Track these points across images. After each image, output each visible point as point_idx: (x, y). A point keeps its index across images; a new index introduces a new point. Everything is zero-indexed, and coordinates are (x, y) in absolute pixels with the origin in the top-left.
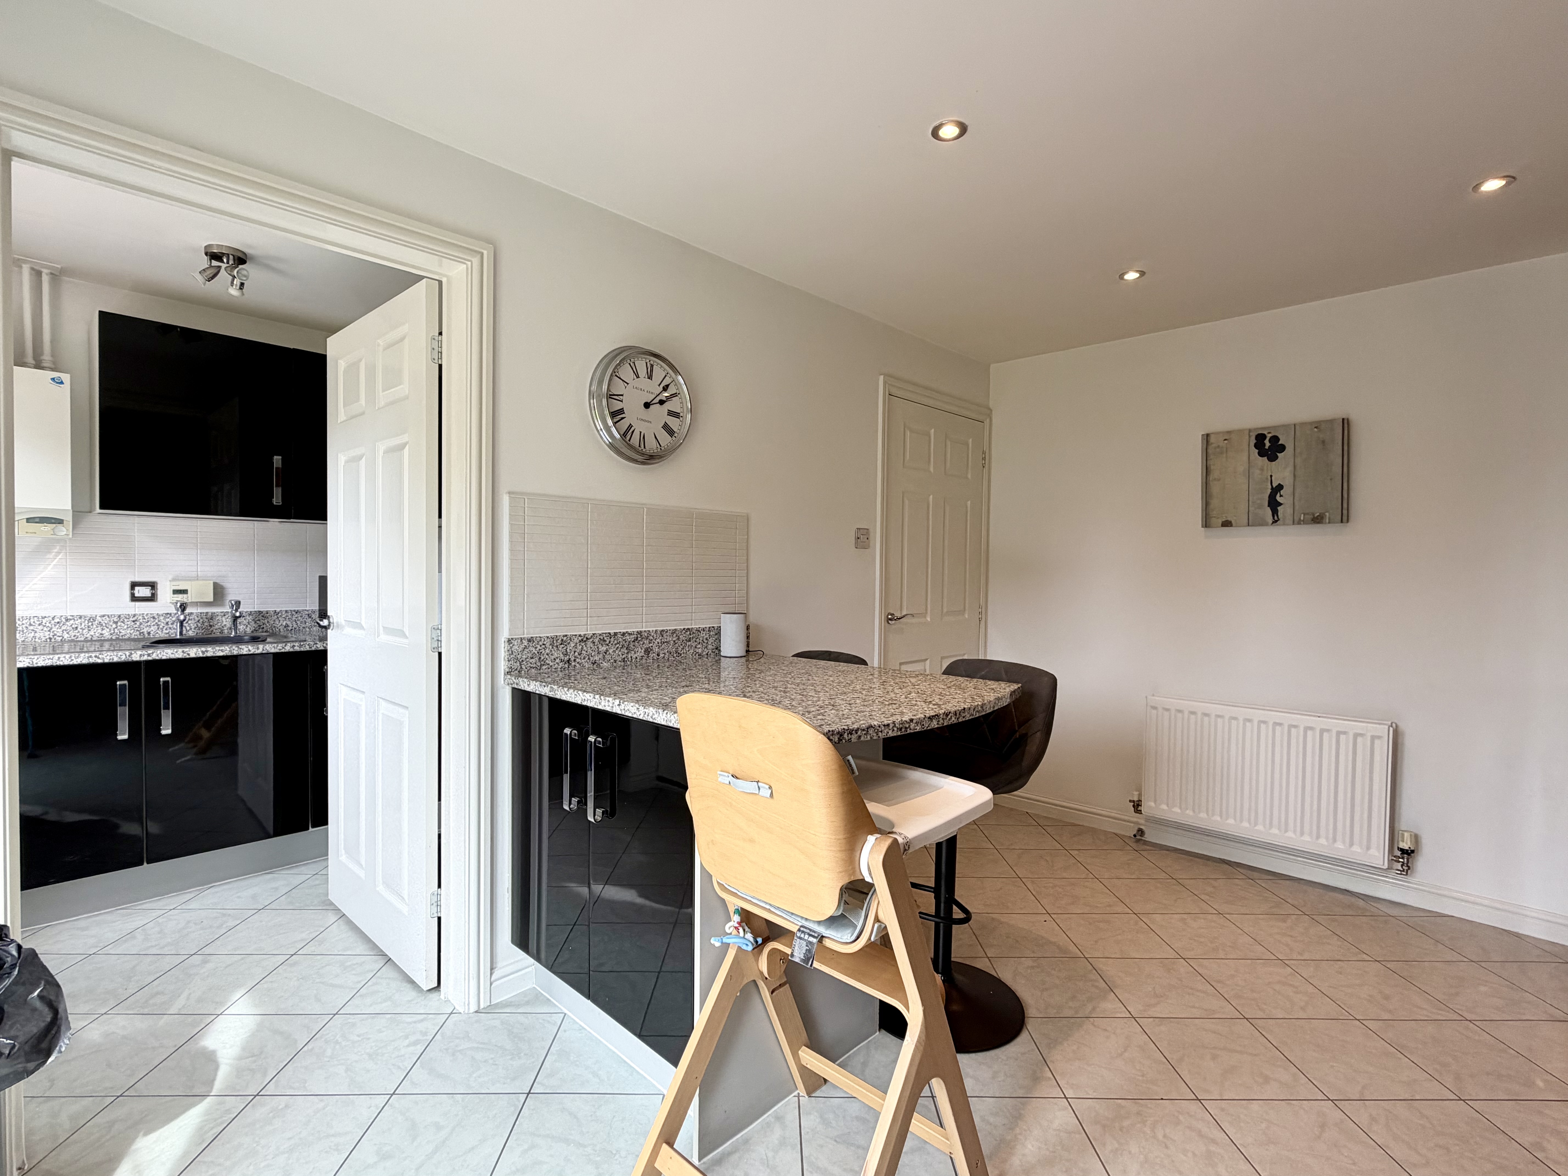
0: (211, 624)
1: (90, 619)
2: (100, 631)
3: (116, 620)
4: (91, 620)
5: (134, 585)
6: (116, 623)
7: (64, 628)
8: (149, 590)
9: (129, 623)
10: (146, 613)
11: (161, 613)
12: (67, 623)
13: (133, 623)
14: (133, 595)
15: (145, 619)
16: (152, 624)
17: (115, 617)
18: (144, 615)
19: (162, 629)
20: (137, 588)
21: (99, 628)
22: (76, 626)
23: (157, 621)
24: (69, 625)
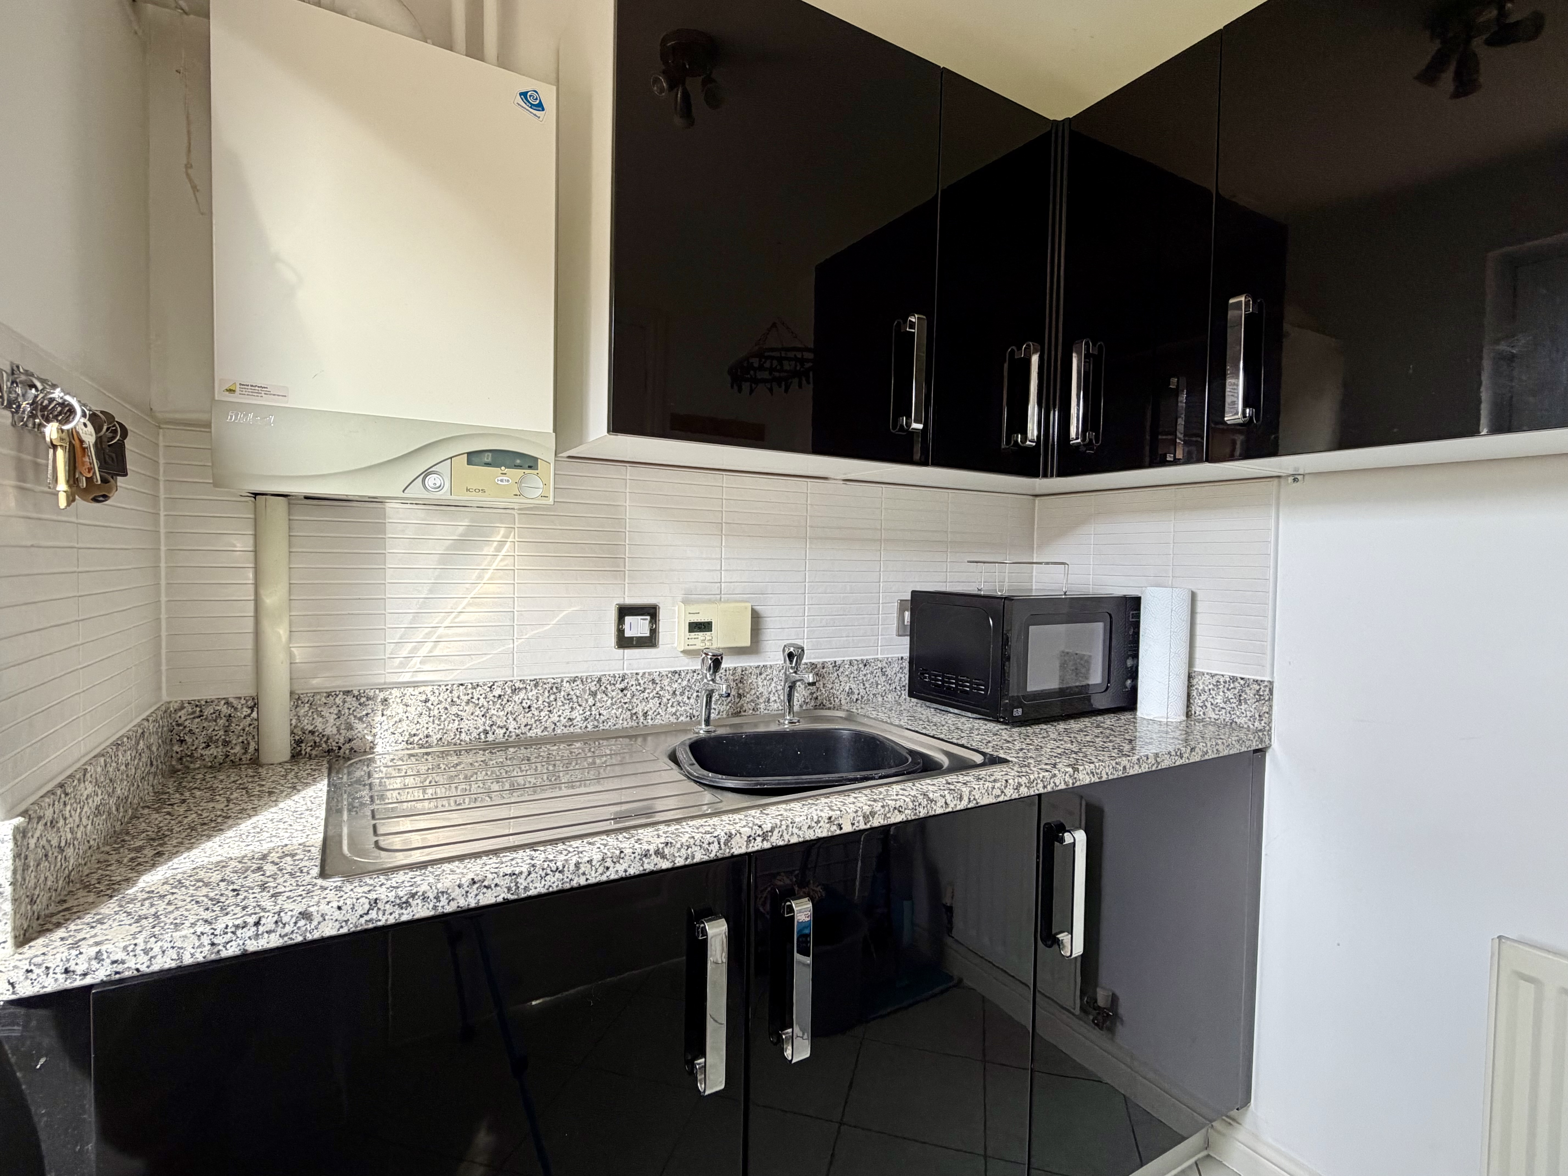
0: (741, 691)
1: (552, 688)
2: (567, 713)
3: (593, 689)
4: (555, 690)
5: (624, 612)
6: (594, 694)
7: (510, 709)
8: (647, 622)
9: (614, 694)
10: (641, 672)
11: (664, 671)
12: (516, 698)
13: (621, 695)
14: (620, 632)
15: (639, 684)
16: (651, 695)
17: (592, 681)
18: (639, 677)
19: (666, 705)
20: (628, 619)
21: (566, 707)
22: (529, 703)
23: (658, 689)
24: (518, 702)
